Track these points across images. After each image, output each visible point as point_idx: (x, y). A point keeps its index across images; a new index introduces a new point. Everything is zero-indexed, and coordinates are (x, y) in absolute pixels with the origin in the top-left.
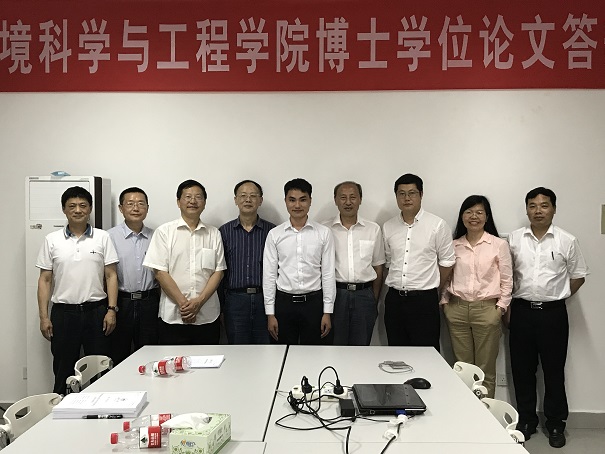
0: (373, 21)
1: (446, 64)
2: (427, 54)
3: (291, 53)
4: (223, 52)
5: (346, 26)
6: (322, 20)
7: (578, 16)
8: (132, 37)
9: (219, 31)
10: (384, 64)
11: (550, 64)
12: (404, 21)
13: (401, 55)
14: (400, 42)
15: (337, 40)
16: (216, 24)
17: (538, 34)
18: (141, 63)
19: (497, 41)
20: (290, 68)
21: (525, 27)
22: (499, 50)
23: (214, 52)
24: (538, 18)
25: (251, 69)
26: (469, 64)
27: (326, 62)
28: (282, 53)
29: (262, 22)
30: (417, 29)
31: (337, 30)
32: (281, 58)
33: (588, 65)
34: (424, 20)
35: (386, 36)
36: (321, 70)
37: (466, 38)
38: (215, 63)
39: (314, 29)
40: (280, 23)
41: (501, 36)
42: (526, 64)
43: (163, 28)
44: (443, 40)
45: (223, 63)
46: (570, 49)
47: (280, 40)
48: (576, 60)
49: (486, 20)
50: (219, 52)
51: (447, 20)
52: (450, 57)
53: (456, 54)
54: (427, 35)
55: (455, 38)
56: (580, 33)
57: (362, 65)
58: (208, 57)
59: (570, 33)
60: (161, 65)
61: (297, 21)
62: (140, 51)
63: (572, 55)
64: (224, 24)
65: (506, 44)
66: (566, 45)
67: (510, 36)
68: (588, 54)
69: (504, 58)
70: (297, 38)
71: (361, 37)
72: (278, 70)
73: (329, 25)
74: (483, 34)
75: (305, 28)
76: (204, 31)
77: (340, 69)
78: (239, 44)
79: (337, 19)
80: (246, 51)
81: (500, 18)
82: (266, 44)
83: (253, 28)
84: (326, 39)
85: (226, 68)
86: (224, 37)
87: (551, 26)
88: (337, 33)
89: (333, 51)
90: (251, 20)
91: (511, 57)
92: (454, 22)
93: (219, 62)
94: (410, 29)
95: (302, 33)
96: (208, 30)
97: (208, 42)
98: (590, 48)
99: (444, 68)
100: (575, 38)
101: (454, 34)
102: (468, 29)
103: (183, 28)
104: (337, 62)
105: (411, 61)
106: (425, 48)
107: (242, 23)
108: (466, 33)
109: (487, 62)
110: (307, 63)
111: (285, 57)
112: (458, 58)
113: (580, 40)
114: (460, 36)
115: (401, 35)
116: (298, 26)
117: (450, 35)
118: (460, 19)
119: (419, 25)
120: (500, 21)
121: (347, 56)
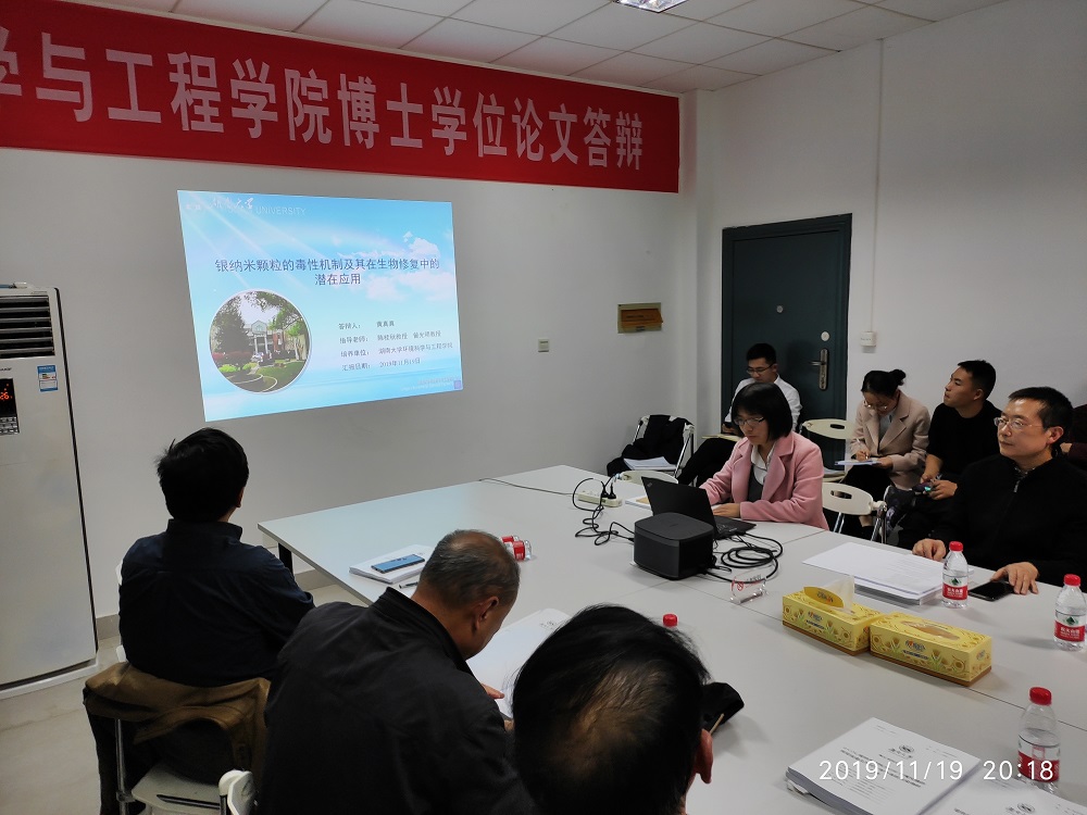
0: (404, 87)
1: (483, 150)
2: (463, 136)
3: (307, 116)
4: (212, 104)
5: (373, 88)
6: (343, 77)
7: (595, 110)
8: (58, 62)
9: (204, 72)
10: (418, 143)
11: (574, 158)
12: (437, 92)
13: (436, 133)
14: (435, 119)
15: (363, 106)
16: (197, 61)
17: (563, 124)
18: (80, 106)
19: (529, 128)
20: (307, 136)
21: (553, 115)
22: (531, 138)
23: (199, 102)
24: (563, 107)
25: (255, 133)
26: (503, 151)
27: (353, 133)
28: (296, 114)
29: (265, 68)
30: (451, 105)
31: (362, 93)
32: (294, 121)
33: (603, 163)
34: (458, 94)
35: (418, 109)
36: (347, 143)
37: (500, 121)
38: (201, 118)
39: (334, 88)
40: (290, 74)
41: (531, 122)
42: (555, 157)
43: (112, 55)
44: (477, 121)
45: (214, 119)
46: (590, 144)
47: (292, 96)
48: (596, 156)
49: (517, 102)
50: (206, 104)
51: (481, 97)
52: (486, 142)
53: (491, 140)
54: (461, 112)
55: (489, 119)
56: (597, 129)
57: (395, 141)
58: (190, 109)
59: (589, 128)
60: (115, 113)
61: (312, 73)
62: (77, 87)
63: (592, 150)
64: (210, 62)
65: (536, 133)
66: (587, 140)
67: (540, 124)
68: (603, 151)
69: (535, 149)
70: (314, 96)
71: (391, 105)
72: (293, 138)
73: (352, 85)
74: (516, 119)
75: (323, 84)
76: (180, 68)
77: (370, 143)
78: (235, 95)
79: (361, 79)
80: (245, 106)
81: (530, 102)
82: (273, 100)
83: (253, 75)
84: (349, 103)
85: (219, 128)
86: (212, 82)
87: (573, 118)
88: (363, 97)
89: (359, 120)
90: (249, 63)
91: (541, 148)
92: (487, 102)
93: (207, 118)
94: (444, 104)
95: (319, 90)
96: (187, 68)
97: (189, 87)
98: (605, 146)
99: (481, 155)
100: (593, 133)
101: (488, 115)
102: (501, 111)
103: (146, 60)
104: (365, 135)
105: (446, 142)
106: (460, 128)
107: (237, 65)
108: (501, 116)
109: (520, 152)
110: (329, 132)
111: (300, 120)
112: (493, 144)
113: (597, 136)
114: (494, 117)
115: (436, 109)
116: (313, 80)
117: (485, 116)
118: (492, 97)
119: (453, 99)
120: (531, 108)
121: (376, 128)
